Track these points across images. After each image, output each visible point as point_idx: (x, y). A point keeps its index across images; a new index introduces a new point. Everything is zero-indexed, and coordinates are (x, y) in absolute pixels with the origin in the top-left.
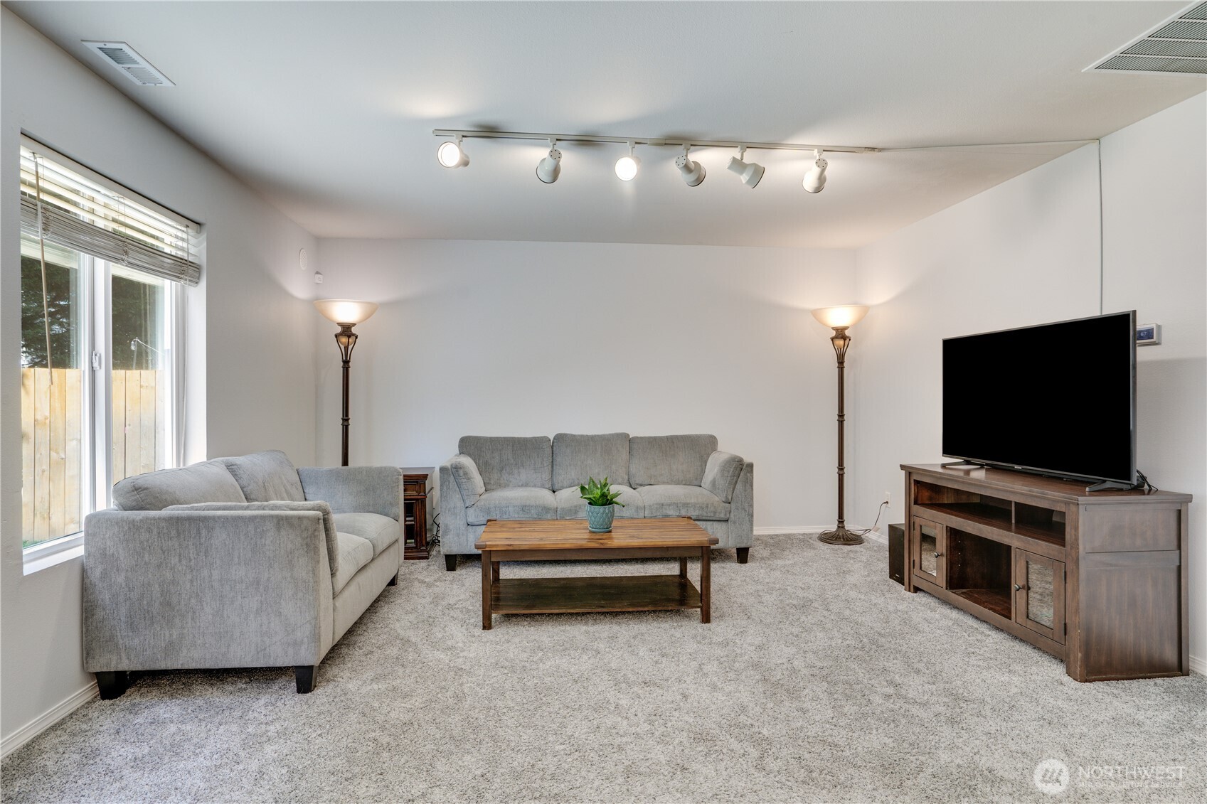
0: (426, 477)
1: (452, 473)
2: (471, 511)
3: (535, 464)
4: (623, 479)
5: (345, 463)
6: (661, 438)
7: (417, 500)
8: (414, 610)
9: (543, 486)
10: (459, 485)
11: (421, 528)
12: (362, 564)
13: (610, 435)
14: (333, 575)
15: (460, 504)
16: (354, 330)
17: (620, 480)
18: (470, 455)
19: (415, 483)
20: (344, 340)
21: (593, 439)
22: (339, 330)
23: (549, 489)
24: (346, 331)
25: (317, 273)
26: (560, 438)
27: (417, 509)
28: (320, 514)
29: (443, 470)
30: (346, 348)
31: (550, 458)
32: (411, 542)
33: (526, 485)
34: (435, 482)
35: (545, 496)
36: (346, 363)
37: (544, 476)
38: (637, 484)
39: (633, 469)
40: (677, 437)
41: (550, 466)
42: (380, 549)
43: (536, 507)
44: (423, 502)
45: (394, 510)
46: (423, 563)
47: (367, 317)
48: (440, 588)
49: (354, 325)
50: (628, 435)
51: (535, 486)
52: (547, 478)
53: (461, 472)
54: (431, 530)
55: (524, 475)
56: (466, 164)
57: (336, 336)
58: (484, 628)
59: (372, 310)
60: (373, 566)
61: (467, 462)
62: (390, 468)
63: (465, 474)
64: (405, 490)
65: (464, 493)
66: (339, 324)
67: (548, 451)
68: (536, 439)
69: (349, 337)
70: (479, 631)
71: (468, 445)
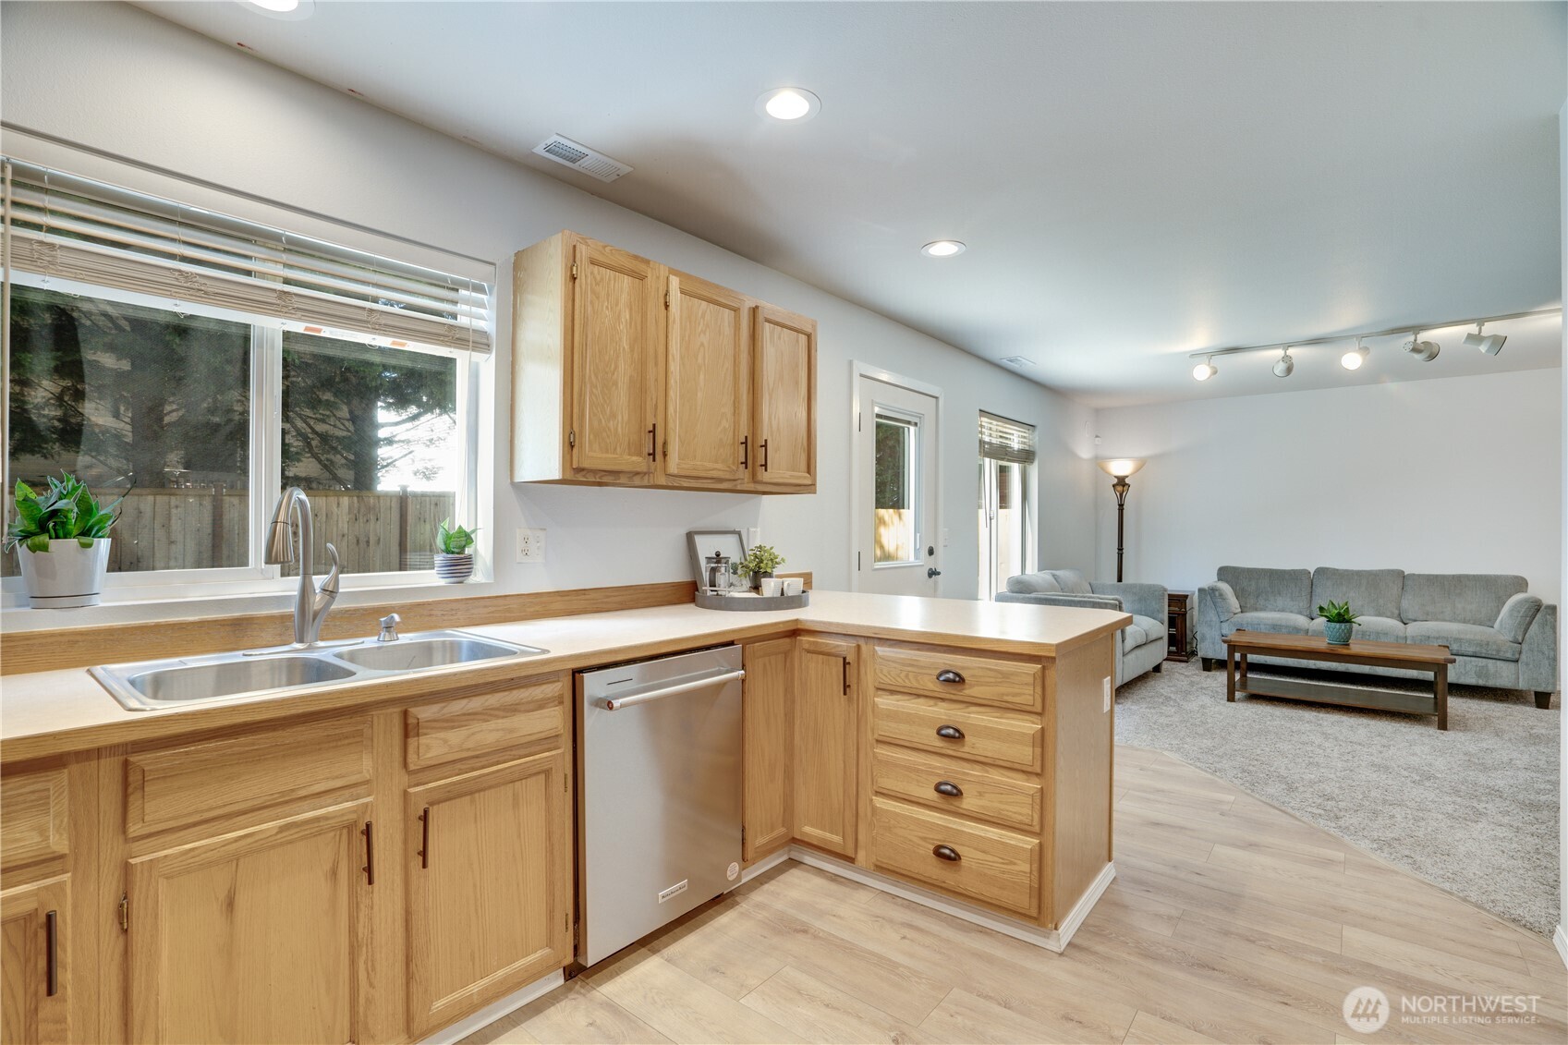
0: (1186, 596)
1: (1209, 594)
2: (1224, 625)
3: (1292, 594)
4: (1393, 613)
5: (1120, 580)
6: (1444, 577)
7: (1179, 614)
8: (1175, 686)
9: (1300, 613)
10: (1215, 603)
11: (1182, 637)
12: (1139, 642)
13: (1379, 571)
14: (1123, 641)
15: (1215, 619)
16: (1127, 481)
17: (1389, 614)
18: (1227, 582)
19: (1178, 604)
20: (1120, 488)
21: (1359, 574)
22: (1116, 481)
23: (1307, 616)
24: (1121, 483)
25: (1097, 437)
26: (1321, 571)
27: (1179, 622)
28: (1117, 603)
29: (1200, 590)
30: (1121, 495)
31: (1309, 589)
32: (1173, 649)
33: (1283, 610)
34: (1194, 601)
35: (1301, 621)
36: (1121, 506)
37: (1301, 605)
38: (1409, 619)
39: (1405, 604)
40: (1467, 577)
41: (1309, 596)
42: (1151, 638)
43: (1287, 627)
44: (1184, 615)
45: (1160, 615)
46: (1183, 665)
47: (1138, 470)
48: (1196, 679)
49: (1127, 477)
50: (1403, 572)
51: (1291, 612)
52: (1305, 606)
53: (1217, 593)
54: (1191, 643)
55: (1280, 602)
56: (1215, 372)
57: (1114, 486)
58: (1228, 700)
59: (1142, 464)
60: (1145, 647)
61: (1225, 588)
62: (1158, 585)
63: (1221, 595)
64: (1169, 606)
65: (1219, 610)
66: (1116, 477)
67: (1307, 583)
68: (1294, 571)
69: (1124, 486)
70: (1225, 701)
71: (1224, 573)
